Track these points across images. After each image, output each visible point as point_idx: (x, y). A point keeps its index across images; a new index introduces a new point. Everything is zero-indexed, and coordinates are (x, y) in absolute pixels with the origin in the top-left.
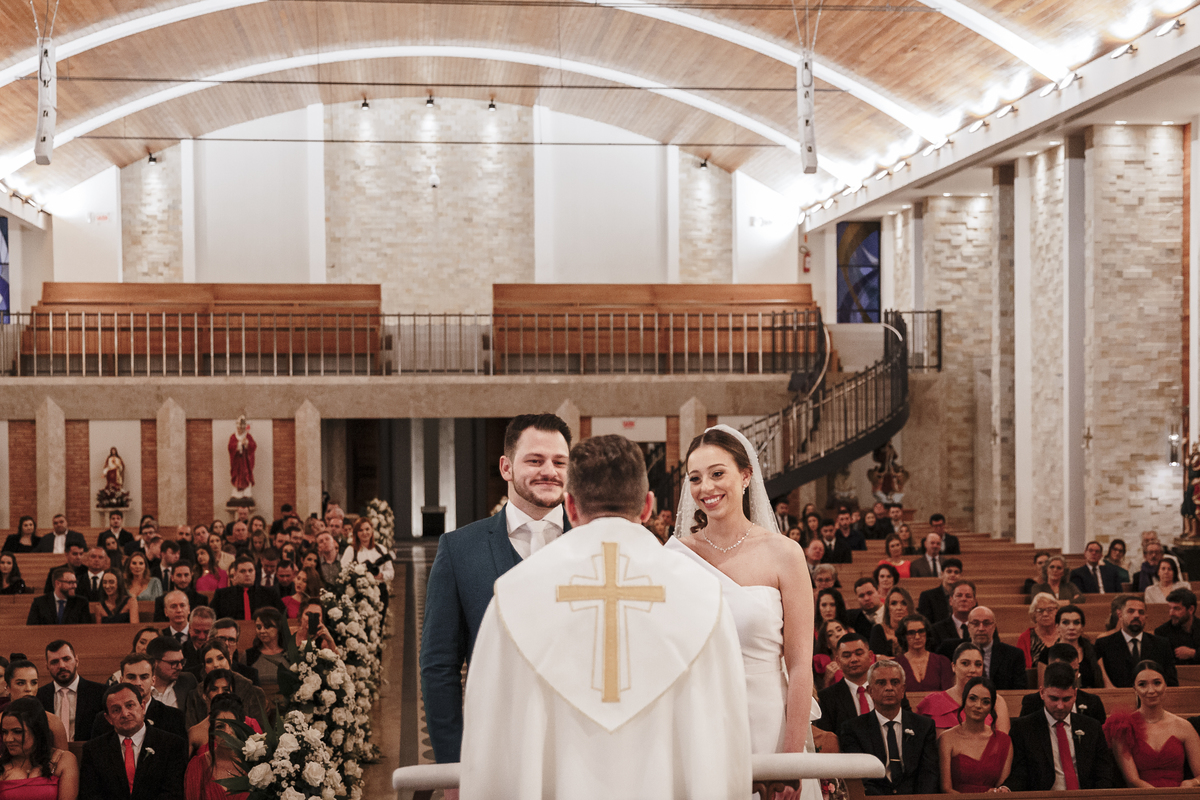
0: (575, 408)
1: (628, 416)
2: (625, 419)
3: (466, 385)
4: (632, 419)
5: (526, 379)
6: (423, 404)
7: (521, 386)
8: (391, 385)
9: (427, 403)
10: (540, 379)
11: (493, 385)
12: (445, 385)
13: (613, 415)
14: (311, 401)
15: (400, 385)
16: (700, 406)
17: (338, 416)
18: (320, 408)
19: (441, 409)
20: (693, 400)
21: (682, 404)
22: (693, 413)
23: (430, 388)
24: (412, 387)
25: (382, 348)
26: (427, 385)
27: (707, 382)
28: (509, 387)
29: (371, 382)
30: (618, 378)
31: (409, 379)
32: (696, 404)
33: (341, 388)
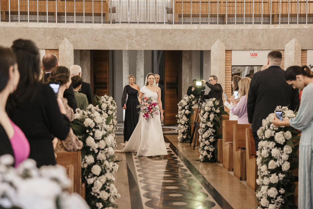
0: (223, 44)
1: (254, 50)
2: (252, 52)
3: (159, 30)
4: (255, 52)
5: (195, 27)
6: (134, 41)
7: (192, 31)
8: (115, 29)
9: (136, 41)
10: (203, 27)
11: (175, 30)
12: (147, 29)
13: (245, 50)
14: (67, 38)
15: (121, 29)
16: (297, 44)
17: (84, 48)
18: (73, 43)
19: (144, 45)
20: (293, 41)
21: (287, 42)
22: (294, 48)
23: (138, 32)
24: (128, 31)
25: (110, 12)
26: (136, 30)
27: (304, 29)
28: (184, 31)
29: (103, 27)
30: (249, 26)
31: (126, 26)
32: (295, 42)
33: (85, 31)
